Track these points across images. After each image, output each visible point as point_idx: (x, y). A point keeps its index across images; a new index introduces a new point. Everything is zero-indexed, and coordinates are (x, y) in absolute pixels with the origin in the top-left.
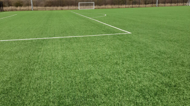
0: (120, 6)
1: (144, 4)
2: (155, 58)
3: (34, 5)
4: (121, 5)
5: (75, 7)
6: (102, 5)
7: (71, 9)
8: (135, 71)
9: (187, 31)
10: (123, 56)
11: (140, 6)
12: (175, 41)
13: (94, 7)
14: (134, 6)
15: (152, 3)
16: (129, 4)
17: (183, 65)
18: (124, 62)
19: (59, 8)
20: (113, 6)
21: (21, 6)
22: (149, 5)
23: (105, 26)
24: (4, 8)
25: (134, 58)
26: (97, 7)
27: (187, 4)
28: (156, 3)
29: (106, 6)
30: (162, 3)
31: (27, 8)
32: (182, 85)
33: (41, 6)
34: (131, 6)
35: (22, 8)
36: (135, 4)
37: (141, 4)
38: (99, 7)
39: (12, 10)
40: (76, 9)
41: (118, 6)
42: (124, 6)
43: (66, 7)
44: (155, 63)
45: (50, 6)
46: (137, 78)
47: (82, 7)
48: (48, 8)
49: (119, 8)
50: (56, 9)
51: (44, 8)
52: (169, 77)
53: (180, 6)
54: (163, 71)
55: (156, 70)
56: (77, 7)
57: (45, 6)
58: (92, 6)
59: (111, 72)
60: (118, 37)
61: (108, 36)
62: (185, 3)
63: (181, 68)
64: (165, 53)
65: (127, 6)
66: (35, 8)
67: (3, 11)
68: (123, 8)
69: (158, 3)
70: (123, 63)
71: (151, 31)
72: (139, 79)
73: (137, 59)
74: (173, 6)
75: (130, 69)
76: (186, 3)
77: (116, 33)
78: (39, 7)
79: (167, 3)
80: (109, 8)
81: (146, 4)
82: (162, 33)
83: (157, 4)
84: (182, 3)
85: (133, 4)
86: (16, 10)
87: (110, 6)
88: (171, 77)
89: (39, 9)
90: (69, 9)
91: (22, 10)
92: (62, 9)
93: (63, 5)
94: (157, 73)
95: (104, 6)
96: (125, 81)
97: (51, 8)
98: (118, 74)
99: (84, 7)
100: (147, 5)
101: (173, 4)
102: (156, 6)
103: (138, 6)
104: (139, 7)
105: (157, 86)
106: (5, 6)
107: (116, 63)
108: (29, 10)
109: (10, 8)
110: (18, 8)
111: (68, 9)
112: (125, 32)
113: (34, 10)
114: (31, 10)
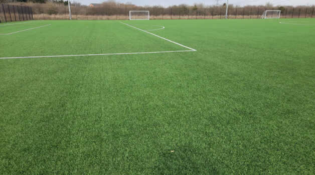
0: (181, 17)
1: (210, 15)
2: (226, 80)
3: (73, 13)
4: (183, 15)
5: (125, 17)
6: (159, 15)
7: (120, 19)
8: (202, 96)
9: (263, 49)
10: (187, 78)
11: (206, 17)
12: (249, 61)
13: (149, 17)
14: (198, 17)
15: (220, 14)
16: (193, 15)
17: (259, 90)
18: (189, 85)
19: (105, 17)
20: (173, 16)
21: (56, 13)
22: (217, 16)
23: (164, 41)
24: (34, 16)
25: (201, 81)
26: (152, 17)
27: (262, 16)
28: (225, 14)
29: (164, 17)
30: (232, 14)
31: (64, 16)
32: (258, 112)
33: (81, 14)
34: (194, 17)
35: (58, 16)
36: (200, 15)
37: (207, 15)
38: (155, 17)
39: (44, 19)
40: (126, 19)
41: (178, 17)
42: (186, 17)
43: (114, 17)
44: (226, 86)
45: (93, 14)
46: (205, 104)
47: (134, 17)
48: (90, 16)
49: (180, 19)
50: (101, 19)
51: (85, 16)
52: (243, 103)
53: (253, 18)
54: (236, 96)
55: (228, 95)
56: (127, 17)
57: (87, 14)
58: (146, 16)
59: (174, 96)
60: (181, 54)
61: (168, 53)
62: (259, 16)
63: (256, 93)
64: (237, 75)
65: (190, 17)
66: (74, 16)
67: (33, 19)
68: (185, 19)
69: (228, 14)
70: (188, 87)
71: (220, 48)
72: (208, 105)
73: (204, 81)
74: (245, 18)
75: (196, 94)
76: (261, 14)
77: (177, 50)
78: (79, 16)
79: (239, 14)
80: (167, 19)
81: (212, 15)
82: (233, 51)
83: (226, 16)
84: (256, 15)
85: (197, 15)
86: (50, 19)
87: (168, 17)
88: (246, 102)
89: (79, 18)
90: (118, 18)
91: (58, 19)
92: (108, 19)
93: (110, 14)
94: (229, 98)
95: (161, 17)
96: (192, 107)
97: (95, 17)
98: (183, 99)
99: (137, 16)
100: (215, 16)
101: (245, 16)
102: (225, 18)
103: (203, 17)
104: (204, 19)
105: (230, 114)
106: (35, 13)
107: (180, 87)
108: (66, 19)
109: (42, 15)
110: (53, 16)
111: (116, 19)
112: (189, 49)
113: (72, 19)
114: (69, 19)
